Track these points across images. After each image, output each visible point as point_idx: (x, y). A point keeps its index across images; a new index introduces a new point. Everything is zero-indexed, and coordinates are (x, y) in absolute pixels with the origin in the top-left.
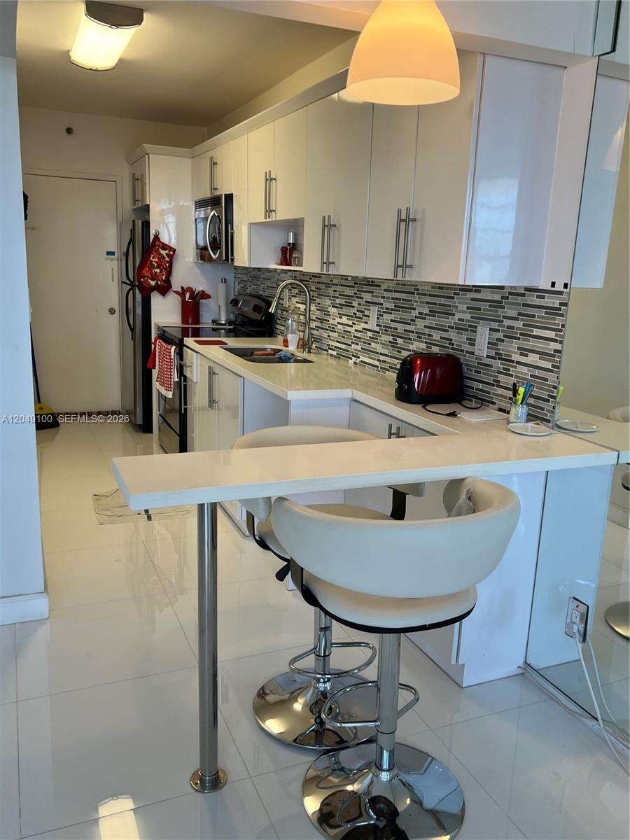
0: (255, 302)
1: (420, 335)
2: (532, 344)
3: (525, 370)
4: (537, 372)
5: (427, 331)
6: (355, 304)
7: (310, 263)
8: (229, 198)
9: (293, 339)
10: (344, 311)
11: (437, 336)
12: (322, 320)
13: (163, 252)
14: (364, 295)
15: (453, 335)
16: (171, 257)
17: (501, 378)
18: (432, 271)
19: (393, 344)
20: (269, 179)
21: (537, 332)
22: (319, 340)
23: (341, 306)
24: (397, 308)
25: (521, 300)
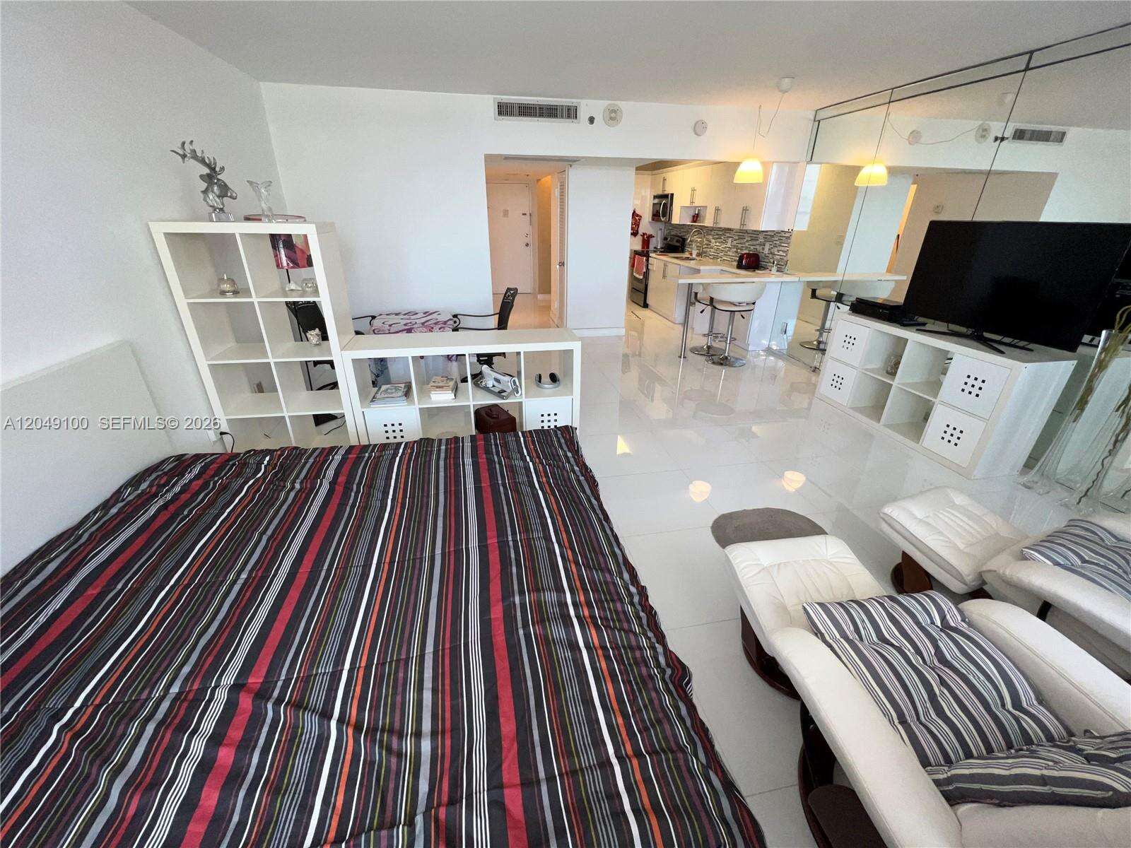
0: (677, 238)
1: (746, 248)
2: (781, 248)
3: (778, 257)
4: (781, 257)
5: (749, 246)
6: (722, 237)
7: (708, 222)
8: (672, 195)
9: (695, 253)
10: (719, 240)
11: (752, 248)
12: (707, 245)
13: (637, 218)
14: (725, 234)
15: (758, 247)
16: (640, 220)
17: (770, 260)
18: (752, 226)
19: (736, 252)
20: (693, 190)
21: (783, 245)
22: (705, 252)
23: (717, 238)
24: (739, 239)
25: (779, 235)
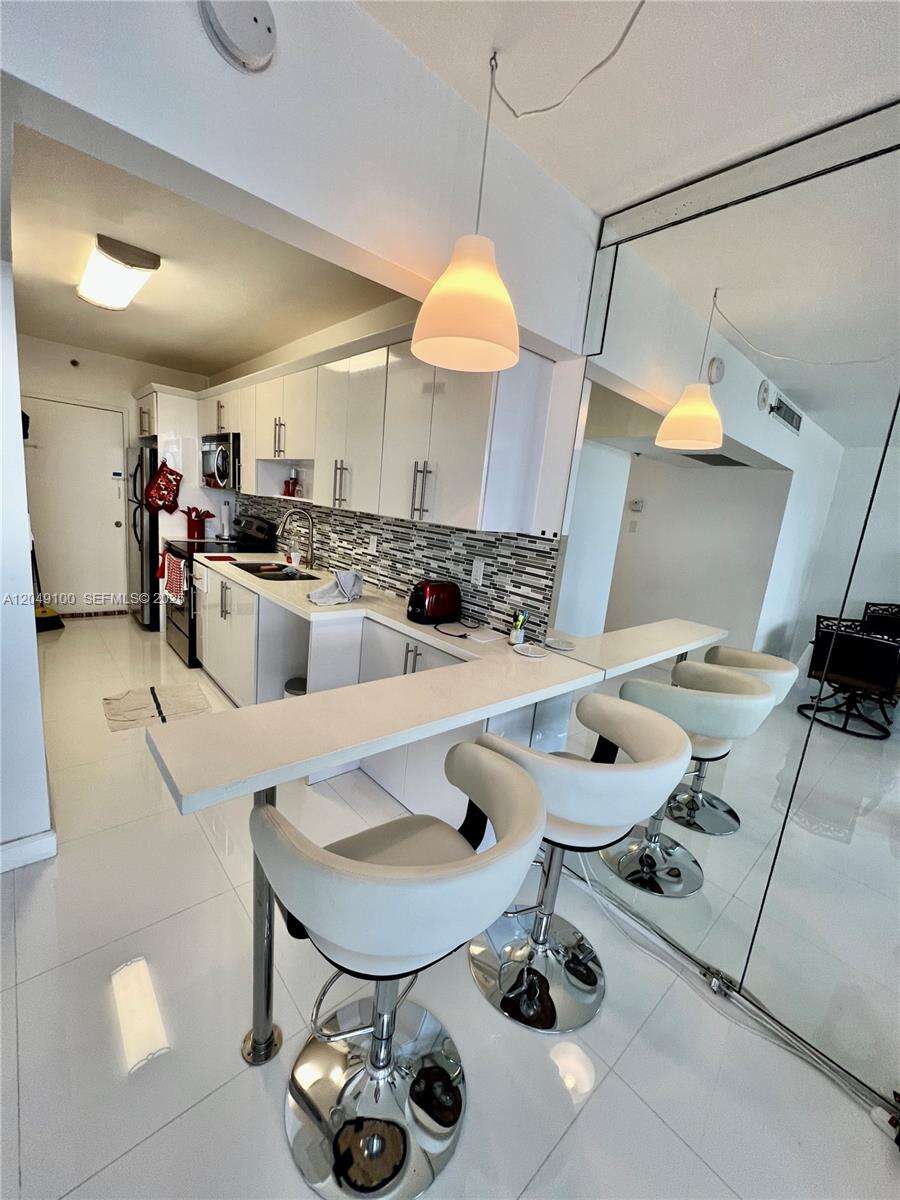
0: (257, 523)
1: (418, 563)
2: (524, 578)
3: (518, 599)
4: (529, 602)
5: (425, 560)
6: (355, 532)
7: (320, 494)
8: (237, 436)
9: (296, 556)
10: (345, 536)
11: (434, 564)
12: (322, 543)
13: (171, 477)
14: (362, 525)
15: (450, 565)
16: (178, 482)
17: (495, 603)
18: (443, 513)
19: (393, 568)
20: (279, 425)
21: (528, 569)
22: (320, 558)
23: (342, 532)
24: (396, 539)
25: (513, 542)
